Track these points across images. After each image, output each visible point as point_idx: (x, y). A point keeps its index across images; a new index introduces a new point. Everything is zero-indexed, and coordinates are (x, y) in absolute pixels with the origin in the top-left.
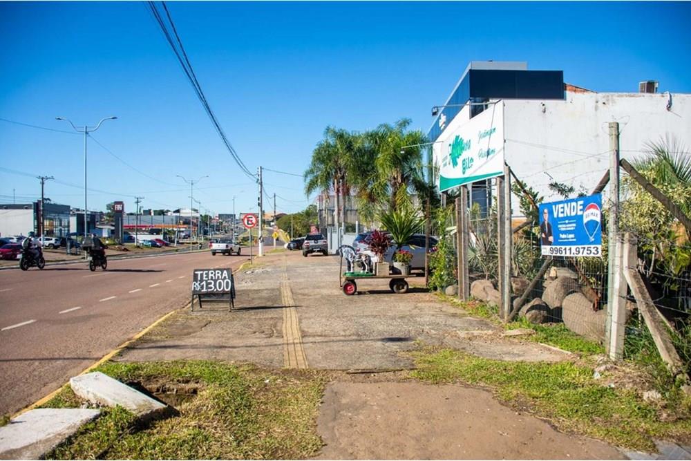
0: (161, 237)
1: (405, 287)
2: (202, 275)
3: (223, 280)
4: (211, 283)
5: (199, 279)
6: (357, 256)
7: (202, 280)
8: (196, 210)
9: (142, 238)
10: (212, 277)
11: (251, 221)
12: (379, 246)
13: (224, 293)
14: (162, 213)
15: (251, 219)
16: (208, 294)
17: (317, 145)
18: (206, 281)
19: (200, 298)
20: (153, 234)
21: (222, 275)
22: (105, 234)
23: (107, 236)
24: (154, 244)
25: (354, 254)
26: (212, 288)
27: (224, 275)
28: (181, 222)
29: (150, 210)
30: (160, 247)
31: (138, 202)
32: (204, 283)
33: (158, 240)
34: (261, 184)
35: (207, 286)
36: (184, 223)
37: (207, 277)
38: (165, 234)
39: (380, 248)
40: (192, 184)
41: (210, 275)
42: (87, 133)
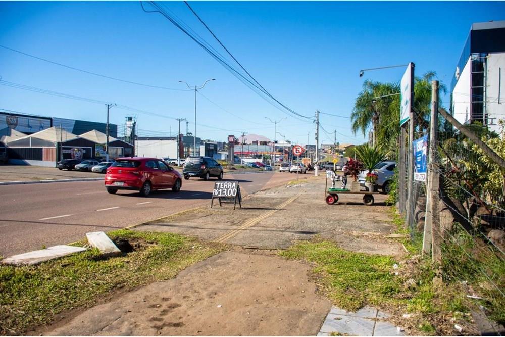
0: (261, 161)
1: (372, 201)
2: (220, 185)
3: (232, 189)
4: (224, 191)
5: (218, 187)
6: (336, 177)
7: (219, 189)
8: (289, 142)
9: (247, 161)
10: (226, 187)
11: (299, 150)
12: (353, 170)
13: (232, 198)
14: (265, 143)
15: (298, 149)
16: (224, 198)
17: (359, 95)
18: (222, 189)
19: (220, 200)
20: (255, 158)
21: (232, 185)
22: (223, 158)
23: (224, 159)
24: (254, 165)
25: (334, 176)
26: (225, 194)
27: (233, 186)
28: (277, 150)
29: (257, 141)
30: (258, 168)
31: (243, 136)
32: (221, 190)
33: (258, 163)
34: (318, 123)
35: (222, 192)
36: (279, 151)
37: (223, 186)
38: (264, 158)
39: (353, 171)
40: (276, 123)
41: (225, 185)
42: (196, 90)
